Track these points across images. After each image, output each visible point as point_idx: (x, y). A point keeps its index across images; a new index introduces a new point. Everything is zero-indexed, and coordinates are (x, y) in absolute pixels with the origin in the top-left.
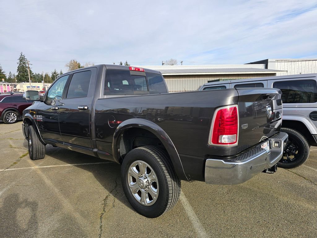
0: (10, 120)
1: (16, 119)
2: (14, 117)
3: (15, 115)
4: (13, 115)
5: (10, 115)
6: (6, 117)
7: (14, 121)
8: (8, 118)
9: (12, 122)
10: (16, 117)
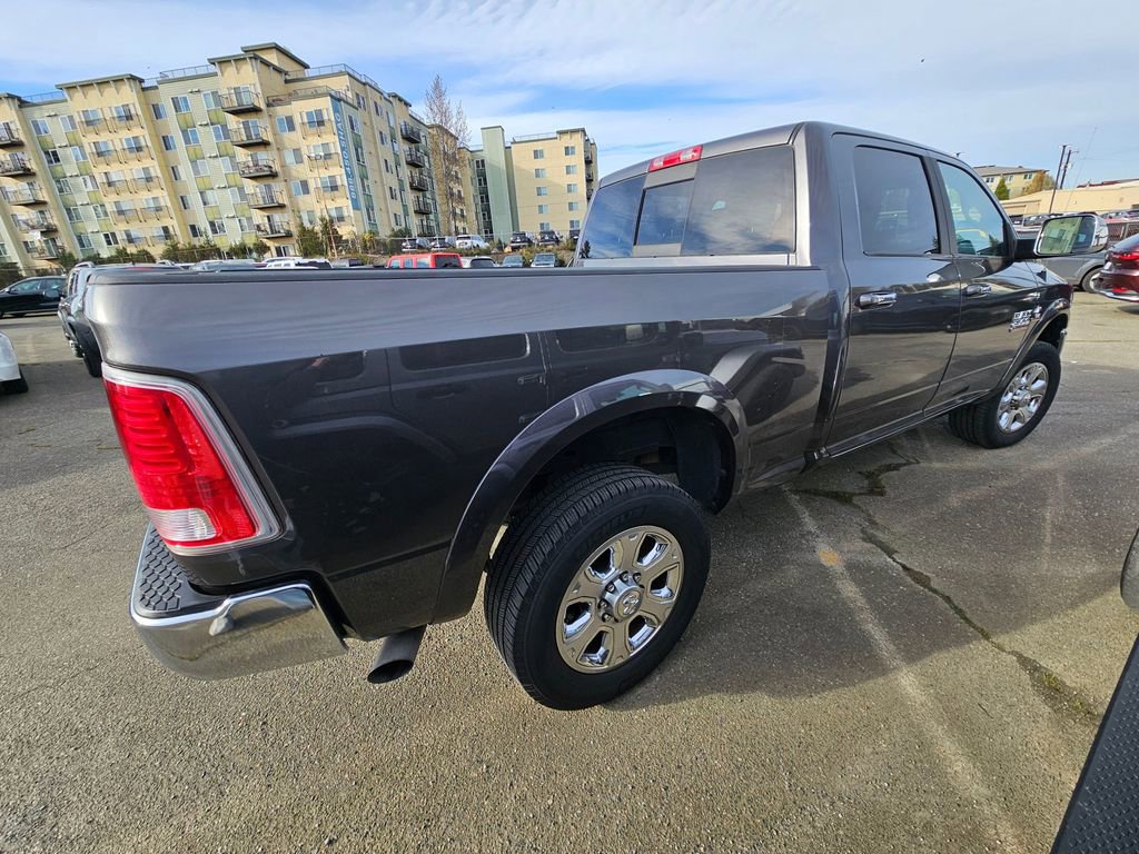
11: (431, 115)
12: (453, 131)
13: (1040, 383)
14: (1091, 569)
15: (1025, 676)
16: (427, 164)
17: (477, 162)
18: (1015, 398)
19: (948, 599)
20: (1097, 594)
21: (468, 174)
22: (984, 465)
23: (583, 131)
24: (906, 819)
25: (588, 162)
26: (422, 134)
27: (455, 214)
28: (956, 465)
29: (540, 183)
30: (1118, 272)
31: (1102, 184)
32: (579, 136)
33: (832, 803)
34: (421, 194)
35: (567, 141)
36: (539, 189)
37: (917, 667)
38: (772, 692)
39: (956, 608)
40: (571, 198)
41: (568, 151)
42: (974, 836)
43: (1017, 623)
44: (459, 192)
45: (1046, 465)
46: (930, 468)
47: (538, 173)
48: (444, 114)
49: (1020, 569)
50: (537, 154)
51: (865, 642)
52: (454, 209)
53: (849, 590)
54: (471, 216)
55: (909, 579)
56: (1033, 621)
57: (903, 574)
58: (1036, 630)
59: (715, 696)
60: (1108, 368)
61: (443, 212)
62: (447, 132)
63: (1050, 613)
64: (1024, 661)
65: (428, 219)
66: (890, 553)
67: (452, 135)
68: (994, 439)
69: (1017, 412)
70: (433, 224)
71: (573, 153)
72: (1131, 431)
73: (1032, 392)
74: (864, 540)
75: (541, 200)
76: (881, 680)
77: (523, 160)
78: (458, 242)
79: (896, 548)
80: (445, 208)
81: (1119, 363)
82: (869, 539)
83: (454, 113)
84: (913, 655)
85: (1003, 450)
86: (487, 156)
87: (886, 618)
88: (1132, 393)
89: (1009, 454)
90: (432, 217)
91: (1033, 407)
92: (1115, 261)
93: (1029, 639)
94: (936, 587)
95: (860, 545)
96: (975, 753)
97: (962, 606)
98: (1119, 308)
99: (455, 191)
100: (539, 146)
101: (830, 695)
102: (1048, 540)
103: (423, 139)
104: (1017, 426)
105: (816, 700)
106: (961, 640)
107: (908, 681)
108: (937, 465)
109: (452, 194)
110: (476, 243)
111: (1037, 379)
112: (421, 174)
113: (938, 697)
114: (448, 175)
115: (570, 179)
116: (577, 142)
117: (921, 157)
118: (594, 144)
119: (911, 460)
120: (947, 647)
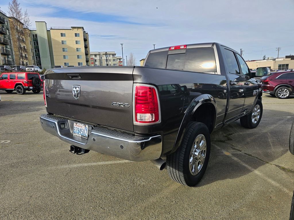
0: (282, 95)
1: (287, 95)
2: (287, 92)
3: (288, 91)
4: (286, 91)
5: (282, 90)
6: (277, 92)
7: (285, 97)
8: (279, 93)
9: (283, 97)
10: (288, 93)
11: (11, 13)
12: (22, 21)
13: (259, 110)
14: (282, 149)
15: (278, 168)
16: (8, 33)
17: (33, 35)
18: (255, 114)
19: (257, 158)
20: (285, 153)
21: (29, 40)
22: (251, 132)
23: (83, 28)
24: (268, 191)
25: (85, 40)
26: (5, 20)
27: (22, 56)
28: (245, 133)
29: (63, 46)
30: (264, 85)
31: (251, 61)
32: (81, 30)
33: (253, 192)
34: (4, 46)
35: (76, 31)
36: (63, 49)
37: (257, 169)
38: (230, 178)
39: (259, 159)
40: (78, 53)
41: (76, 35)
42: (280, 191)
43: (273, 160)
44: (24, 47)
45: (265, 131)
46: (239, 134)
47: (63, 42)
48: (18, 13)
49: (269, 151)
50: (62, 35)
51: (245, 167)
52: (22, 53)
53: (235, 159)
54: (30, 57)
55: (247, 155)
56: (275, 159)
57: (245, 154)
58: (276, 160)
59: (219, 181)
60: (269, 110)
61: (16, 55)
62: (19, 21)
63: (278, 157)
64: (277, 166)
65: (8, 57)
66: (240, 151)
67: (21, 23)
68: (252, 126)
69: (255, 118)
70: (11, 60)
71: (79, 36)
72: (279, 123)
73: (258, 113)
74: (233, 149)
75: (64, 53)
76: (251, 173)
77: (55, 36)
78: (27, 69)
79: (241, 150)
80: (18, 53)
81: (271, 109)
82: (234, 149)
83: (24, 14)
84: (256, 168)
85: (254, 129)
86: (38, 33)
87: (247, 163)
88: (276, 115)
89: (255, 130)
90: (10, 56)
91: (258, 117)
92: (263, 82)
93: (276, 162)
94: (253, 156)
95: (232, 150)
96: (275, 180)
97: (260, 158)
98: (266, 96)
99: (22, 46)
100: (63, 32)
101: (243, 177)
102: (272, 145)
103: (6, 22)
104: (256, 122)
105: (240, 178)
106: (263, 164)
107: (256, 172)
108: (241, 133)
109: (21, 48)
110: (36, 69)
111: (258, 109)
112: (5, 37)
113: (263, 173)
114: (19, 39)
115: (78, 46)
116: (80, 32)
117: (233, 52)
118: (87, 33)
119: (234, 132)
120: (261, 165)
